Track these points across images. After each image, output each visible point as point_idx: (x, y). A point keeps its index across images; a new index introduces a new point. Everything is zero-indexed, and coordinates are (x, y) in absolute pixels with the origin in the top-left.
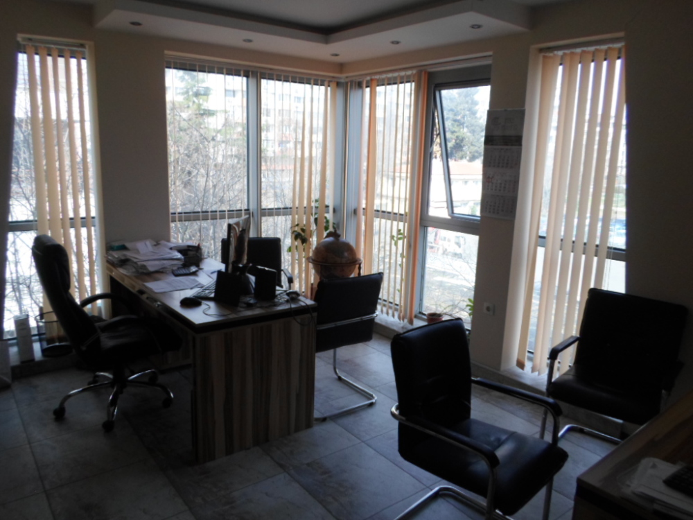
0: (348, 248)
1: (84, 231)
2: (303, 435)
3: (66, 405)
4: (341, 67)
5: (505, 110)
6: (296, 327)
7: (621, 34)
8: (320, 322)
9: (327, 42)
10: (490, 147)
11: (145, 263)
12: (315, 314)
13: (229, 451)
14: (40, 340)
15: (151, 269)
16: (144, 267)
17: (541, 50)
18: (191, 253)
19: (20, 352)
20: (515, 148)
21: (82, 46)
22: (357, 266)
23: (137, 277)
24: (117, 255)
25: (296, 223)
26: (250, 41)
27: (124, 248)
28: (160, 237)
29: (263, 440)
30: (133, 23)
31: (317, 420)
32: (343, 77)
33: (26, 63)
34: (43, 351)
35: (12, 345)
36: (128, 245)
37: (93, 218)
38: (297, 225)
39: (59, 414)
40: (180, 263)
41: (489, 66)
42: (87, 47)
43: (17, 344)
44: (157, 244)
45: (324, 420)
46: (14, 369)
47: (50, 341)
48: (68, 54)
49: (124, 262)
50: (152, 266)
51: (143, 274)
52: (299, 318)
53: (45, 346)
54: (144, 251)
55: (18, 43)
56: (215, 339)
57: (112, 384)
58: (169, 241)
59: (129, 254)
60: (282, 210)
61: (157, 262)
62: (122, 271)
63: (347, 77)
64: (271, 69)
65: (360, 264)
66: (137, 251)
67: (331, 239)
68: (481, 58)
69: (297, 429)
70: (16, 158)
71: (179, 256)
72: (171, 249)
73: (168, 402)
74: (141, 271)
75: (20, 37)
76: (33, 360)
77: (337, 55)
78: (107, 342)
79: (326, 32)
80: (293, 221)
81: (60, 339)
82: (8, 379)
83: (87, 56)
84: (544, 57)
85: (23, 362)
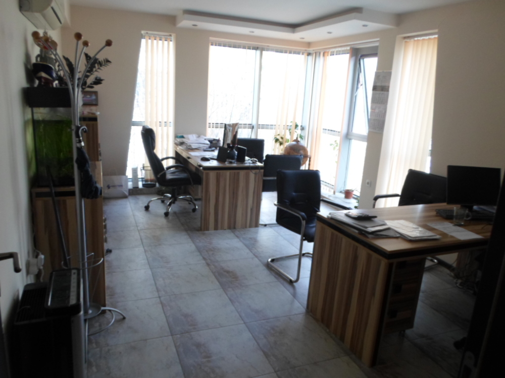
0: (304, 149)
1: (165, 128)
2: (253, 229)
3: (150, 205)
4: (309, 44)
5: (383, 72)
6: (252, 175)
7: (436, 31)
8: (265, 175)
9: (294, 32)
10: (375, 92)
11: (191, 144)
12: (262, 171)
13: (216, 228)
14: (142, 181)
15: (193, 147)
16: (190, 146)
17: (405, 38)
18: (214, 142)
19: (133, 184)
20: (386, 93)
21: (170, 35)
22: (308, 159)
23: (186, 150)
24: (179, 140)
25: (278, 134)
26: (253, 32)
27: (183, 137)
28: (201, 133)
29: (232, 227)
30: (194, 25)
31: (262, 225)
32: (311, 50)
33: (145, 43)
34: (143, 185)
35: (130, 181)
36: (185, 136)
37: (170, 122)
38: (279, 135)
39: (147, 208)
40: (208, 146)
41: (376, 47)
42: (173, 36)
43: (132, 181)
44: (199, 137)
45: (265, 225)
46: (130, 190)
47: (146, 181)
48: (164, 39)
49: (182, 144)
50: (194, 146)
51: (189, 149)
52: (254, 171)
53: (144, 183)
54: (192, 139)
55: (142, 34)
56: (212, 174)
57: (170, 198)
58: (205, 136)
59: (184, 140)
60: (270, 126)
61: (197, 145)
62: (180, 147)
63: (313, 50)
64: (268, 46)
65: (310, 158)
66: (189, 139)
67: (294, 143)
68: (374, 42)
69: (250, 227)
70: (138, 92)
71: (208, 143)
72: (205, 139)
73: (194, 210)
74: (188, 147)
75: (143, 32)
76: (138, 188)
77: (303, 38)
78: (169, 176)
79: (293, 27)
80: (276, 132)
81: (151, 181)
82: (127, 193)
83: (173, 40)
84: (406, 42)
85: (134, 188)
